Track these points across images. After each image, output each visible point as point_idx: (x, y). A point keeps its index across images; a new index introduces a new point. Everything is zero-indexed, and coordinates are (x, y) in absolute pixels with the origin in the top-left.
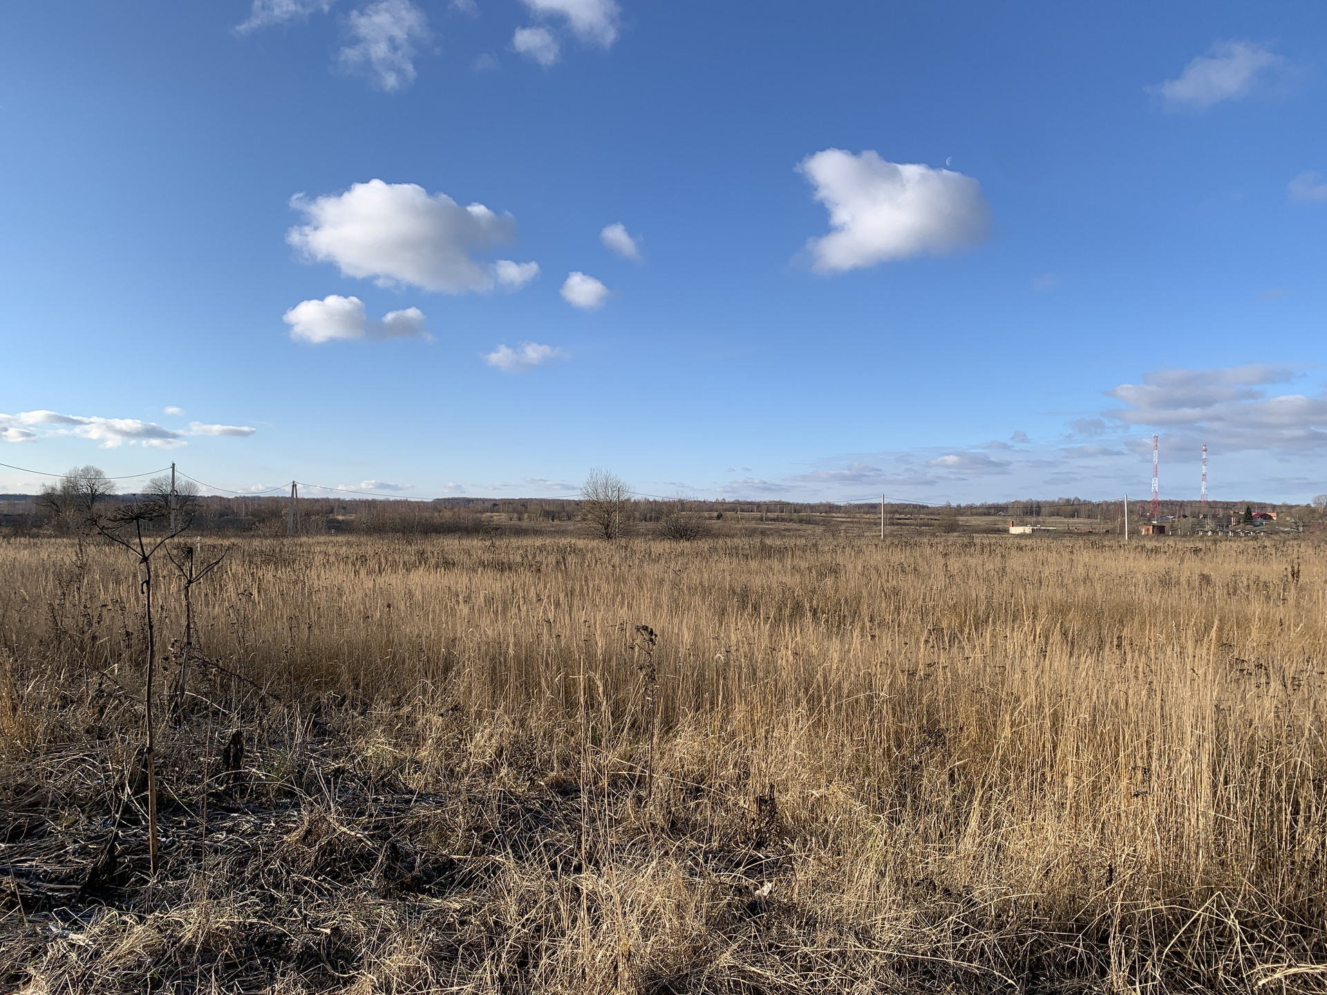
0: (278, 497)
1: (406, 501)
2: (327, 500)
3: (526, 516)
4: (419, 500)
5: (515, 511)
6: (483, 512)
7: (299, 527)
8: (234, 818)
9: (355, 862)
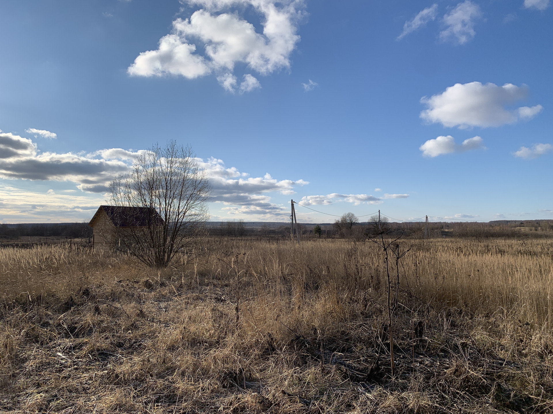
0: (419, 222)
1: (476, 223)
2: (440, 223)
3: (539, 228)
4: (482, 222)
5: (533, 226)
6: (515, 227)
7: (429, 234)
8: (421, 358)
9: (480, 388)
